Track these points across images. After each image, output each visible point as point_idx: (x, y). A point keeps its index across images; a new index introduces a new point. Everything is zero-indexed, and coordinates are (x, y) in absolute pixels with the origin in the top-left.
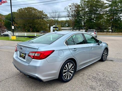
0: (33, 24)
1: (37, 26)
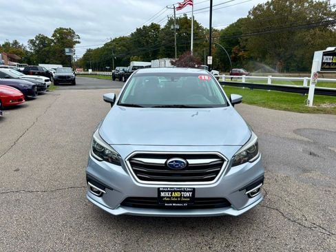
1: (299, 53)
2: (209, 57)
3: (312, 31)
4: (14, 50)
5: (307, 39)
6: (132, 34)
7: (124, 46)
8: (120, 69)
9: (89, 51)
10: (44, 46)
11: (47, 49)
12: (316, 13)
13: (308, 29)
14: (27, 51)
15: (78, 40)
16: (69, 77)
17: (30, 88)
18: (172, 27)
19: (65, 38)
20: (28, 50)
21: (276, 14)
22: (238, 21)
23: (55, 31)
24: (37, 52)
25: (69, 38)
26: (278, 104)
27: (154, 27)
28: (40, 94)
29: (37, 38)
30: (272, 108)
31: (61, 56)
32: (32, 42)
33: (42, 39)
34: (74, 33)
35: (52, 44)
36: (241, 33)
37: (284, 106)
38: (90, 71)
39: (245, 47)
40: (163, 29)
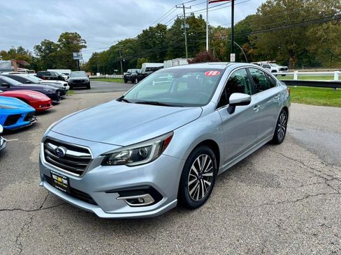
0: (299, 44)
1: (312, 48)
2: (231, 55)
3: (325, 26)
4: (21, 56)
5: (319, 33)
6: (139, 36)
7: (131, 48)
8: (133, 72)
9: (95, 55)
10: (50, 52)
11: (53, 54)
12: (328, 7)
13: (321, 24)
14: (33, 57)
15: (84, 44)
16: (83, 81)
17: (54, 92)
18: (182, 27)
19: (71, 43)
20: (35, 56)
21: (287, 9)
22: (247, 18)
23: (61, 36)
24: (43, 57)
25: (75, 42)
26: (314, 100)
27: (161, 28)
28: (62, 99)
29: (43, 43)
30: (310, 103)
31: (68, 61)
32: (38, 48)
33: (48, 45)
34: (80, 37)
35: (58, 49)
36: (251, 31)
37: (322, 101)
38: (98, 74)
39: (255, 44)
40: (170, 30)
